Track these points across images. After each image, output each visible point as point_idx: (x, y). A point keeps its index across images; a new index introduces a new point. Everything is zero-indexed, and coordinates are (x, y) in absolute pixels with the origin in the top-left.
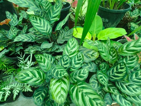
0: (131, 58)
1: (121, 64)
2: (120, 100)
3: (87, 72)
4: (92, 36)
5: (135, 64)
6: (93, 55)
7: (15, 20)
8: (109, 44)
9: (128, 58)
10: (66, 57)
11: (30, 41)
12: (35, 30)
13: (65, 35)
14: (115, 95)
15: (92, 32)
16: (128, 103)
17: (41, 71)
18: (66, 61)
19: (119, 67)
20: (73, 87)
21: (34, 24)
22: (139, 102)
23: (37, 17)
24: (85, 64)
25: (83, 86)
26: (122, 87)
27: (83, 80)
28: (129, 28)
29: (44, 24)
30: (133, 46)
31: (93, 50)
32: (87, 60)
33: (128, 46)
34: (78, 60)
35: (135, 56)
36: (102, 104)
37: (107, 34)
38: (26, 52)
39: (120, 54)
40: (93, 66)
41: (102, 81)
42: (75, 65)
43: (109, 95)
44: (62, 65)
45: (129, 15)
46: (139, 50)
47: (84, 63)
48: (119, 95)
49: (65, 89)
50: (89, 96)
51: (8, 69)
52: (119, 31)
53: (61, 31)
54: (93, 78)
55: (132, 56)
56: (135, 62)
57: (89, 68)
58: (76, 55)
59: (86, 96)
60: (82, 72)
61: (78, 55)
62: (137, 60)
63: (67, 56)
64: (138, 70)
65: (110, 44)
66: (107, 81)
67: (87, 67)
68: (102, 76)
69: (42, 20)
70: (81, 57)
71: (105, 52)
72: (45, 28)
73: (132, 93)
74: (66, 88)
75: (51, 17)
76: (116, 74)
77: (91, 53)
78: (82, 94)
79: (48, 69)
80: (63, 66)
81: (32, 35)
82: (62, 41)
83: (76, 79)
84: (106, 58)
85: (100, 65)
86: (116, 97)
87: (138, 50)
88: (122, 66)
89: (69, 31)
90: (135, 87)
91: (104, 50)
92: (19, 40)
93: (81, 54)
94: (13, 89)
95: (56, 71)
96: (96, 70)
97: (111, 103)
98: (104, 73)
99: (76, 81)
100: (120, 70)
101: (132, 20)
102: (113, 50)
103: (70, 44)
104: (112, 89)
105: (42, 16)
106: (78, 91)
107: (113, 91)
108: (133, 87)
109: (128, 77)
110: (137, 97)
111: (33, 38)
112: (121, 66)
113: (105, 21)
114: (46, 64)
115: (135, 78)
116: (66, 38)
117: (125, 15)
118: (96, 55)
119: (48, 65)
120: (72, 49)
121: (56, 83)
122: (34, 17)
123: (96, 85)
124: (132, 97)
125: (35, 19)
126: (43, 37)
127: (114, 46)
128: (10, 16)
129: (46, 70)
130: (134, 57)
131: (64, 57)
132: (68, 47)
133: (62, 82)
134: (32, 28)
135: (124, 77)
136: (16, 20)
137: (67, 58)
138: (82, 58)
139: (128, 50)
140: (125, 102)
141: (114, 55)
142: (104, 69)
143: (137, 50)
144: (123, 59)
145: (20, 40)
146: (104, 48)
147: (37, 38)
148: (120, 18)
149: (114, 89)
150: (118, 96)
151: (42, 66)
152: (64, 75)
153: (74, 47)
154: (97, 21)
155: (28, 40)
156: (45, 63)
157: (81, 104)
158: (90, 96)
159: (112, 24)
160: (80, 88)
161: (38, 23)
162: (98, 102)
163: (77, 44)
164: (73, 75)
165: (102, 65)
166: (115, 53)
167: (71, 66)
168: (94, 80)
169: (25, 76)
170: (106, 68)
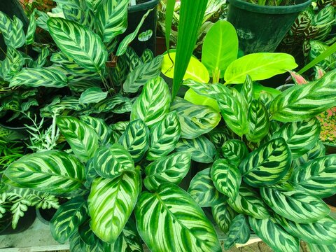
0: (302, 127)
1: (276, 143)
2: (270, 232)
3: (186, 162)
4: (211, 74)
5: (310, 142)
6: (206, 119)
7: (18, 32)
8: (249, 94)
9: (295, 129)
10: (138, 124)
11: (51, 85)
12: (67, 59)
13: (144, 72)
14: (258, 220)
15: (211, 64)
16: (288, 240)
17: (72, 158)
18: (138, 135)
19: (270, 150)
20: (149, 199)
21: (61, 43)
22: (315, 237)
23: (70, 24)
24: (186, 143)
25: (174, 198)
26: (277, 199)
27: (176, 183)
28: (305, 55)
29: (87, 41)
30: (306, 97)
31: (207, 107)
32: (189, 132)
33: (294, 96)
34: (168, 133)
35: (313, 122)
36: (212, 244)
37: (247, 70)
38: (44, 112)
39: (274, 118)
40: (205, 148)
41: (224, 184)
42: (159, 145)
43: (243, 221)
44: (128, 146)
45: (309, 21)
46: (322, 105)
47: (181, 140)
48: (267, 220)
49: (125, 203)
50: (183, 221)
51: (5, 154)
52: (277, 62)
53: (133, 62)
54: (200, 178)
55: (305, 123)
56: (311, 139)
57: (194, 152)
58: (162, 121)
59: (176, 222)
60: (174, 162)
61: (168, 119)
62: (316, 133)
63: (142, 122)
64: (319, 160)
65: (253, 94)
66: (237, 184)
67: (192, 149)
68: (226, 173)
69: (82, 32)
70: (174, 126)
71: (235, 113)
72: (90, 54)
73: (300, 215)
74: (129, 200)
75: (107, 25)
76: (263, 169)
77: (201, 115)
78: (167, 218)
79: (91, 154)
80: (133, 146)
81: (59, 72)
82: (134, 87)
83: (159, 180)
84: (239, 127)
85: (224, 146)
86: (260, 225)
87: (318, 106)
88: (279, 147)
89: (153, 62)
90: (307, 200)
91: (232, 107)
92: (22, 81)
93: (174, 118)
94: (13, 202)
95: (109, 158)
96: (213, 158)
97: (246, 238)
98: (233, 166)
99: (158, 184)
100: (272, 159)
101: (317, 36)
102: (258, 109)
103: (150, 91)
104: (252, 204)
105: (85, 23)
106: (159, 209)
107: (255, 209)
108: (303, 200)
109: (290, 176)
110: (311, 224)
111: (60, 79)
112: (274, 147)
113: (246, 37)
114: (85, 141)
115: (309, 179)
116: (144, 78)
117: (298, 23)
118: (214, 120)
119: (90, 145)
120: (153, 105)
121: (106, 188)
122: (62, 24)
123: (208, 194)
124: (301, 224)
125: (62, 28)
126: (86, 76)
127: (262, 98)
128: (5, 23)
129: (85, 156)
130: (309, 125)
131: (133, 126)
132: (143, 101)
133: (121, 187)
134: (59, 53)
135: (281, 174)
136: (19, 34)
137: (140, 127)
138: (177, 128)
139: (294, 105)
140: (281, 237)
141: (259, 120)
142: (234, 156)
143: (316, 107)
144: (281, 131)
145: (26, 82)
146: (232, 102)
147: (71, 78)
148: (285, 29)
149: (256, 206)
150: (265, 223)
151: (77, 147)
152: (126, 168)
153: (158, 99)
154: (223, 37)
155: (47, 83)
156: (82, 138)
157: (161, 241)
158: (187, 221)
159: (263, 44)
160: (165, 201)
161: (71, 40)
162: (203, 237)
163: (165, 92)
164: (152, 170)
165: (229, 145)
166: (263, 116)
167: (150, 146)
168: (204, 183)
169: (30, 170)
170: (238, 153)
